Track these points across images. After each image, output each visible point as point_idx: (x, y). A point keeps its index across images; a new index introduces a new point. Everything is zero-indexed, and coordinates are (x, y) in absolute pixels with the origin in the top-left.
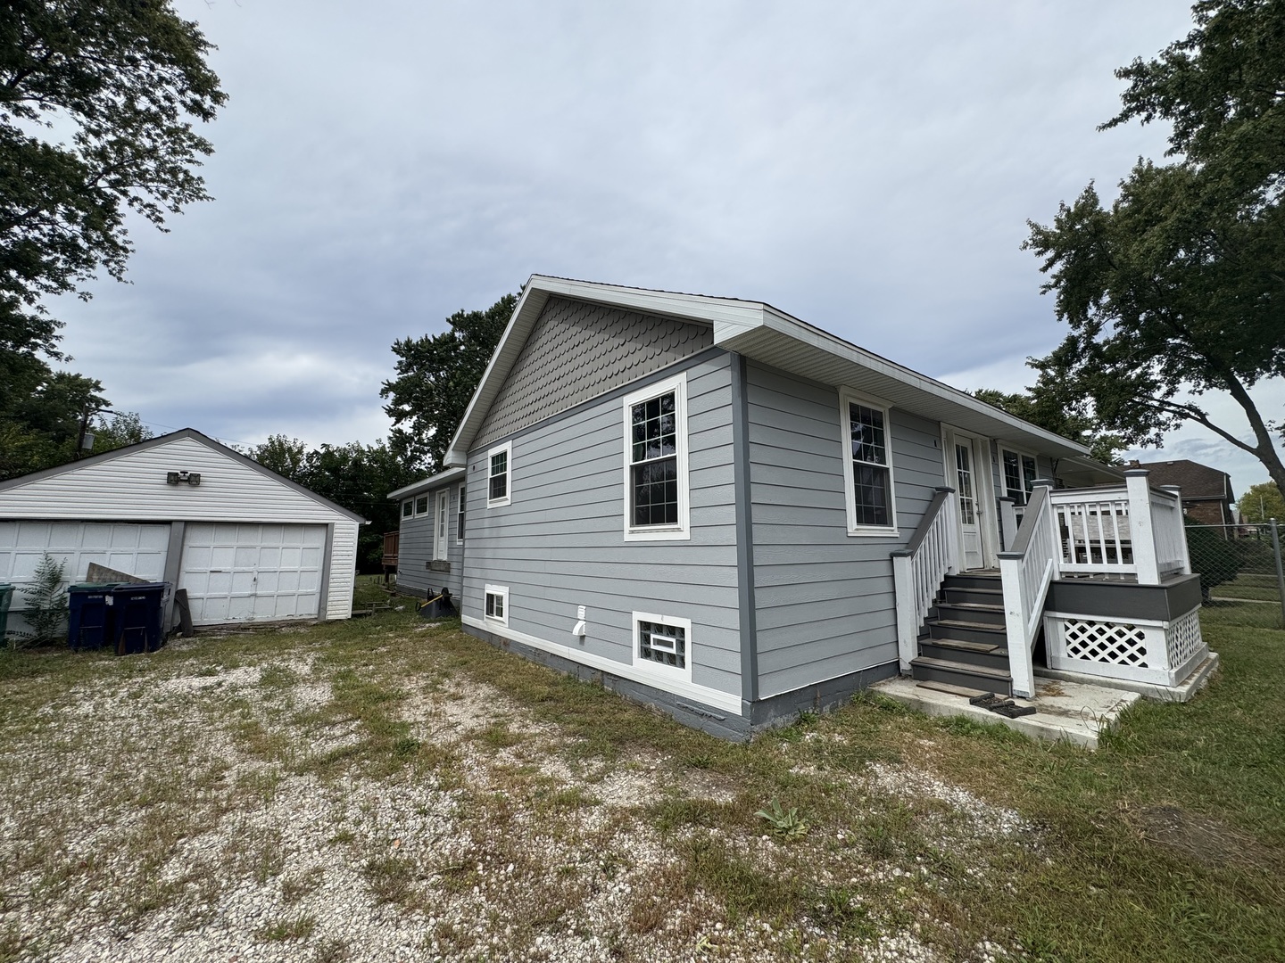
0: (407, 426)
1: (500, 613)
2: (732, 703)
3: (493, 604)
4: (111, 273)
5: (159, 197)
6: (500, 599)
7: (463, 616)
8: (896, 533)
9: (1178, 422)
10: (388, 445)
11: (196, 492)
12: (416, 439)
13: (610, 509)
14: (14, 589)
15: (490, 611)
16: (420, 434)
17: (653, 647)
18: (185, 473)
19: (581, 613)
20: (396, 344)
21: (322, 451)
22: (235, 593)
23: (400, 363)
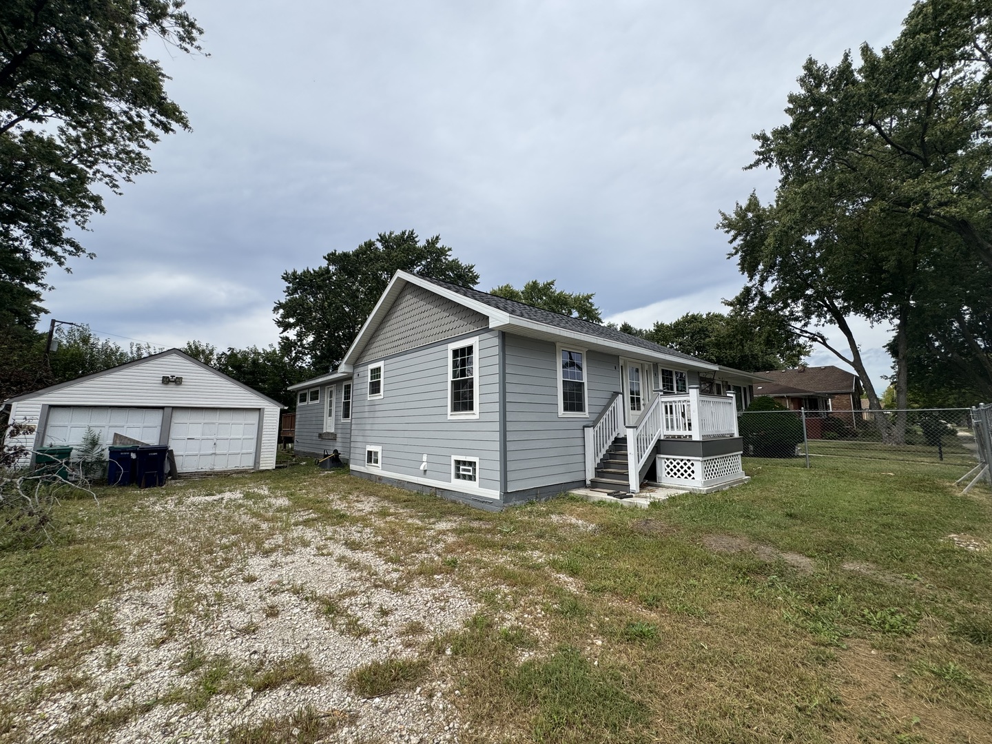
0: (292, 334)
1: (376, 462)
2: (495, 494)
3: (371, 457)
4: (77, 223)
5: (116, 170)
6: (376, 453)
7: (351, 465)
8: (587, 416)
9: (811, 343)
10: (278, 349)
11: (180, 388)
12: (299, 343)
13: (441, 403)
14: (71, 449)
15: (370, 461)
16: (301, 340)
17: (461, 472)
18: (173, 376)
19: (425, 458)
20: (285, 274)
21: (228, 353)
22: (202, 452)
23: (288, 288)
